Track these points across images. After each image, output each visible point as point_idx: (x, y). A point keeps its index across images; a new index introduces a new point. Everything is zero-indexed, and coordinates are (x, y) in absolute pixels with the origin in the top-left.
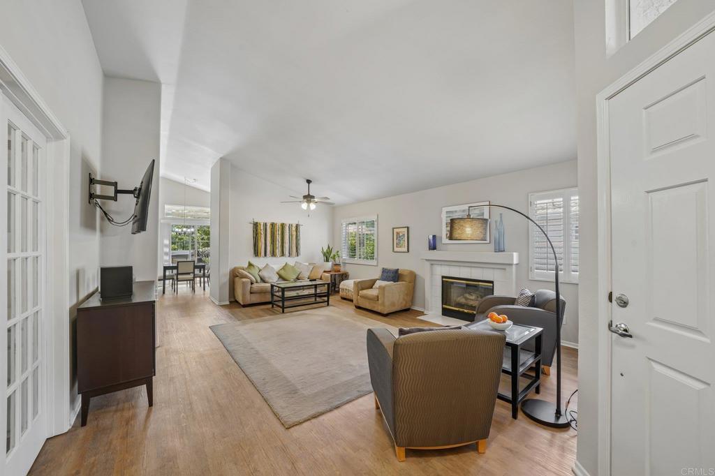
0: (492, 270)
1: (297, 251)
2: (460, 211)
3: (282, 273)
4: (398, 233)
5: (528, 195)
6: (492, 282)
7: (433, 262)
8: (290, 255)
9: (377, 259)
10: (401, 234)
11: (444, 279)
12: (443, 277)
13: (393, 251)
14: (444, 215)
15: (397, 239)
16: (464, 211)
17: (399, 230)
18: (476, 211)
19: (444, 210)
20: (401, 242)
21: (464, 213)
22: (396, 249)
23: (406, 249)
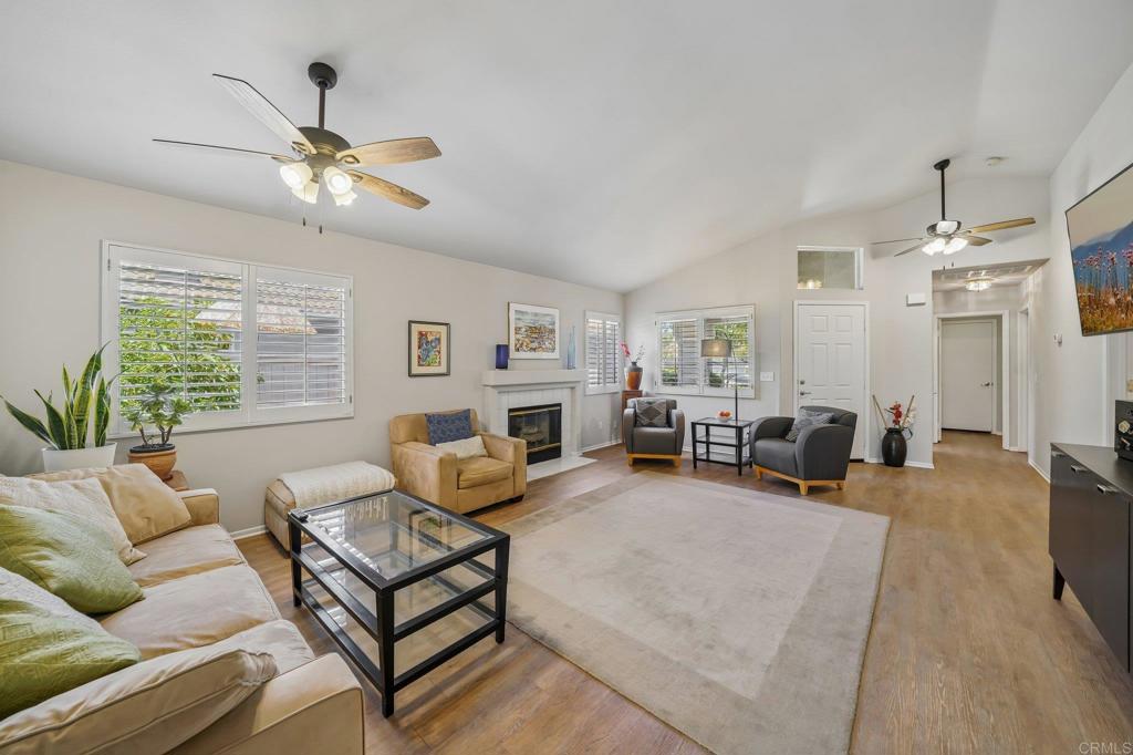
0: (561, 391)
2: (531, 313)
4: (421, 335)
5: (585, 313)
6: (560, 405)
7: (502, 389)
10: (430, 338)
11: (510, 414)
12: (510, 410)
13: (410, 375)
14: (513, 316)
15: (419, 348)
16: (536, 315)
17: (424, 328)
18: (548, 319)
19: (513, 307)
20: (432, 354)
21: (537, 318)
22: (416, 369)
23: (443, 369)
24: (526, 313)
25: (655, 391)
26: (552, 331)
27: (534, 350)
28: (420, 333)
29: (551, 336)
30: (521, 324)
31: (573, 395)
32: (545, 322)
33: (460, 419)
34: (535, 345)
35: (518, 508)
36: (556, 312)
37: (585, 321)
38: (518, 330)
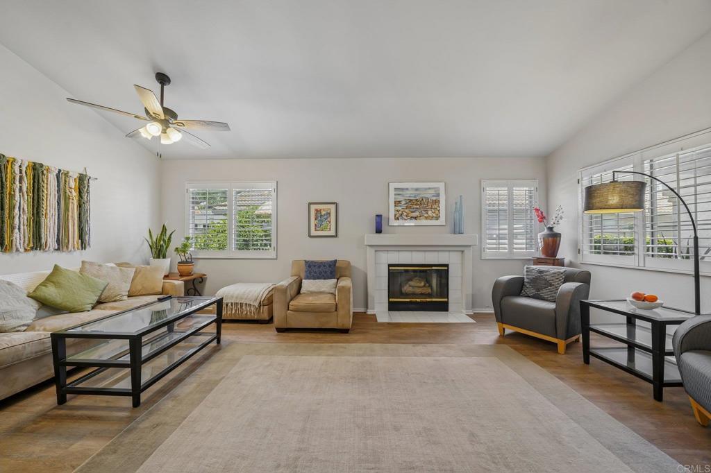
0: (447, 253)
1: (81, 237)
2: (412, 189)
3: (51, 292)
4: (317, 211)
5: (480, 182)
6: (447, 266)
7: (378, 248)
8: (61, 245)
9: (276, 249)
10: (323, 213)
11: (391, 268)
12: (390, 265)
13: (310, 236)
14: (392, 192)
15: (316, 219)
16: (417, 190)
17: (319, 207)
18: (431, 191)
19: (392, 186)
20: (324, 223)
21: (417, 192)
22: (313, 233)
23: (332, 233)
24: (407, 189)
25: (579, 260)
26: (437, 202)
27: (415, 218)
28: (317, 210)
29: (435, 206)
30: (400, 198)
31: (463, 258)
32: (429, 195)
33: (324, 266)
34: (417, 214)
35: (344, 337)
36: (441, 186)
37: (481, 189)
38: (397, 203)
